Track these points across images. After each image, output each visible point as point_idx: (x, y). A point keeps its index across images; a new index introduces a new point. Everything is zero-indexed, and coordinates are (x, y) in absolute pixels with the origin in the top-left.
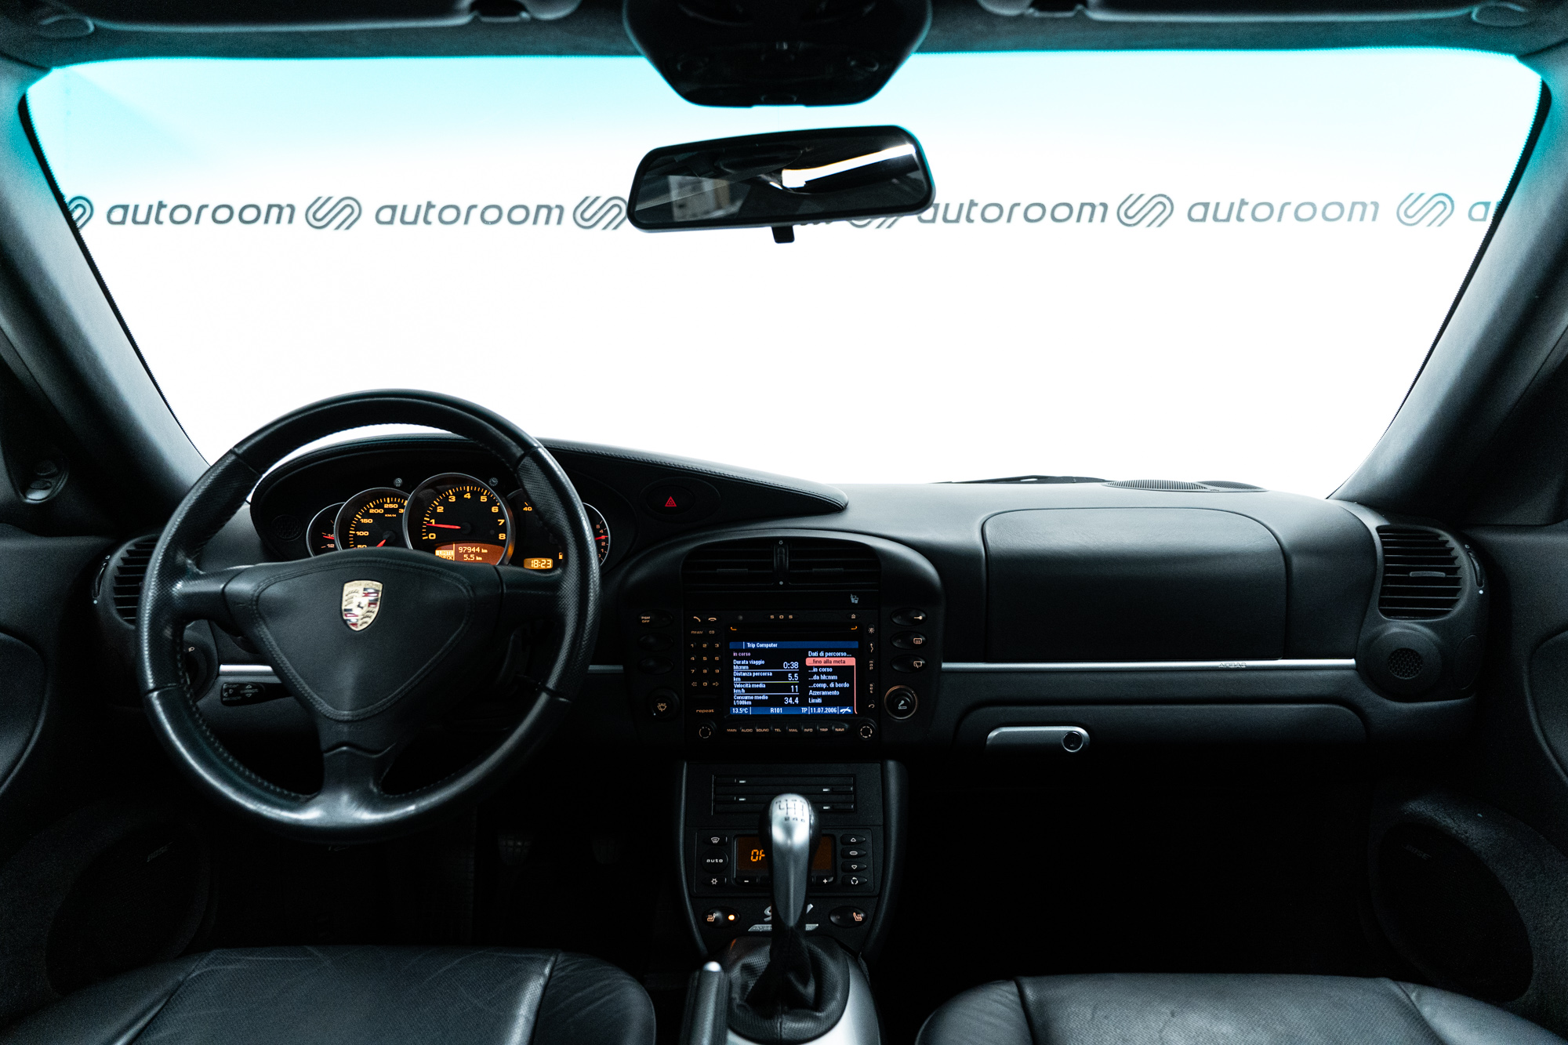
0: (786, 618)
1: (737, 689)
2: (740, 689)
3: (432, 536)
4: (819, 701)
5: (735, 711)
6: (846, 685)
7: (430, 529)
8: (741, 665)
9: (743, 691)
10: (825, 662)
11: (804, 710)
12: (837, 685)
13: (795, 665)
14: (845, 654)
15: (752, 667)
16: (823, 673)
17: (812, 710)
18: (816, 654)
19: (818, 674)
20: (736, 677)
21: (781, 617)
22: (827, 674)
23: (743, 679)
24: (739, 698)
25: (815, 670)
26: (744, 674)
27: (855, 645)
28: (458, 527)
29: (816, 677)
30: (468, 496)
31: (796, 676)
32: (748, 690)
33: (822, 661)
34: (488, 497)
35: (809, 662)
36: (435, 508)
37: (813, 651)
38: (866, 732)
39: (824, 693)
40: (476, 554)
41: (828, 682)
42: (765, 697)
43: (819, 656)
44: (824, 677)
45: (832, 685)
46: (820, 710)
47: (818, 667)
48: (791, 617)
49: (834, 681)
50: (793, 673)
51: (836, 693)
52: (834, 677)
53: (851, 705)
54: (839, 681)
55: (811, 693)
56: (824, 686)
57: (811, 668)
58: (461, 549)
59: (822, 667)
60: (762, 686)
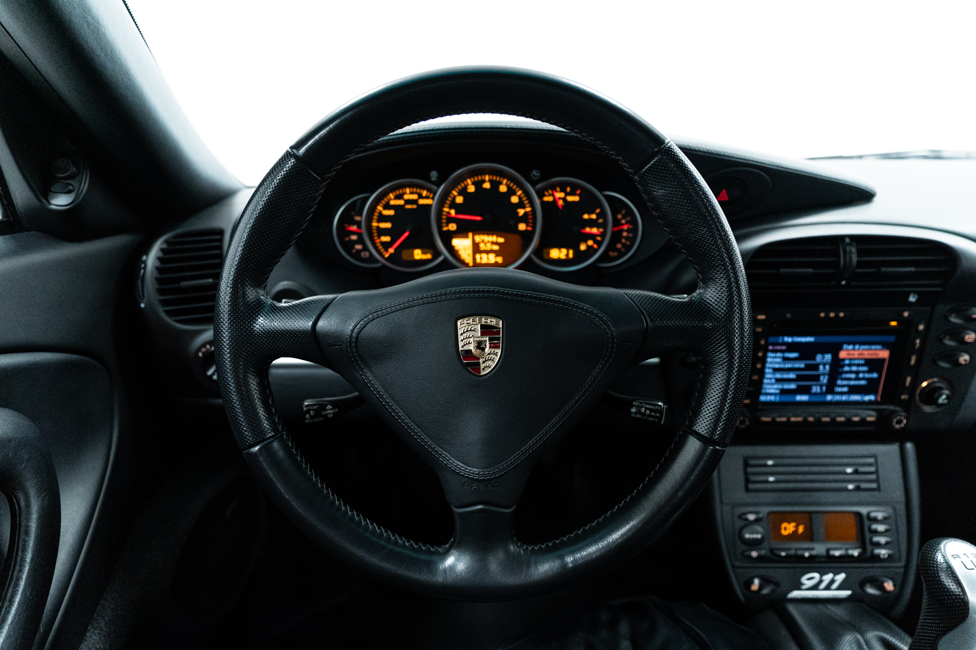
0: (837, 316)
1: (768, 379)
2: (770, 379)
3: (453, 227)
4: (845, 389)
5: (763, 398)
6: (875, 375)
7: (450, 220)
8: (776, 357)
9: (773, 381)
10: (859, 354)
11: (829, 398)
12: (867, 375)
13: (828, 357)
14: (879, 347)
15: (785, 359)
16: (854, 365)
17: (838, 398)
18: (851, 347)
19: (850, 365)
20: (769, 368)
21: (832, 315)
22: (858, 365)
23: (776, 370)
24: (768, 386)
25: (847, 362)
26: (777, 366)
27: (892, 339)
28: (479, 218)
29: (846, 369)
30: (487, 185)
31: (827, 367)
32: (778, 380)
33: (856, 354)
34: (508, 187)
35: (843, 354)
36: (454, 199)
37: (849, 344)
38: (900, 422)
39: (852, 383)
40: (493, 243)
41: (857, 373)
42: (793, 386)
43: (854, 349)
44: (854, 368)
45: (861, 375)
46: (844, 398)
47: (850, 359)
48: (842, 315)
49: (864, 372)
50: (824, 365)
51: (863, 382)
52: (865, 368)
53: (874, 392)
54: (869, 372)
55: (839, 382)
56: (853, 376)
57: (843, 360)
58: (478, 238)
59: (855, 359)
60: (792, 376)
